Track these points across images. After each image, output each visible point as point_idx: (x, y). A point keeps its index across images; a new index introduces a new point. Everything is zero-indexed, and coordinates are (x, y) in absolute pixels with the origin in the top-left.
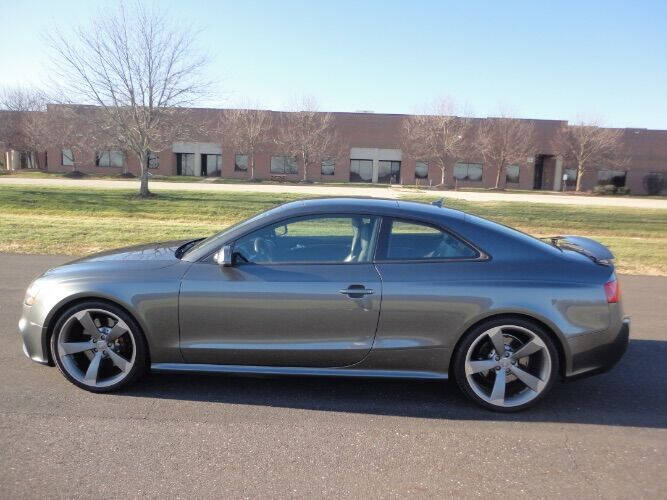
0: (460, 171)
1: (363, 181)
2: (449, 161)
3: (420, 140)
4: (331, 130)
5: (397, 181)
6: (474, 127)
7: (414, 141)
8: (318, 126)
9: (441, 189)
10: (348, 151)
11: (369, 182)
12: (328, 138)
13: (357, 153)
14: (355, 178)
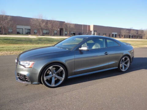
0: (45, 31)
1: (20, 34)
2: (42, 29)
3: (36, 24)
4: (11, 20)
5: (30, 34)
6: (47, 22)
7: (34, 24)
8: (7, 19)
9: (41, 35)
10: (16, 26)
11: (22, 34)
12: (10, 23)
13: (18, 27)
14: (18, 33)
